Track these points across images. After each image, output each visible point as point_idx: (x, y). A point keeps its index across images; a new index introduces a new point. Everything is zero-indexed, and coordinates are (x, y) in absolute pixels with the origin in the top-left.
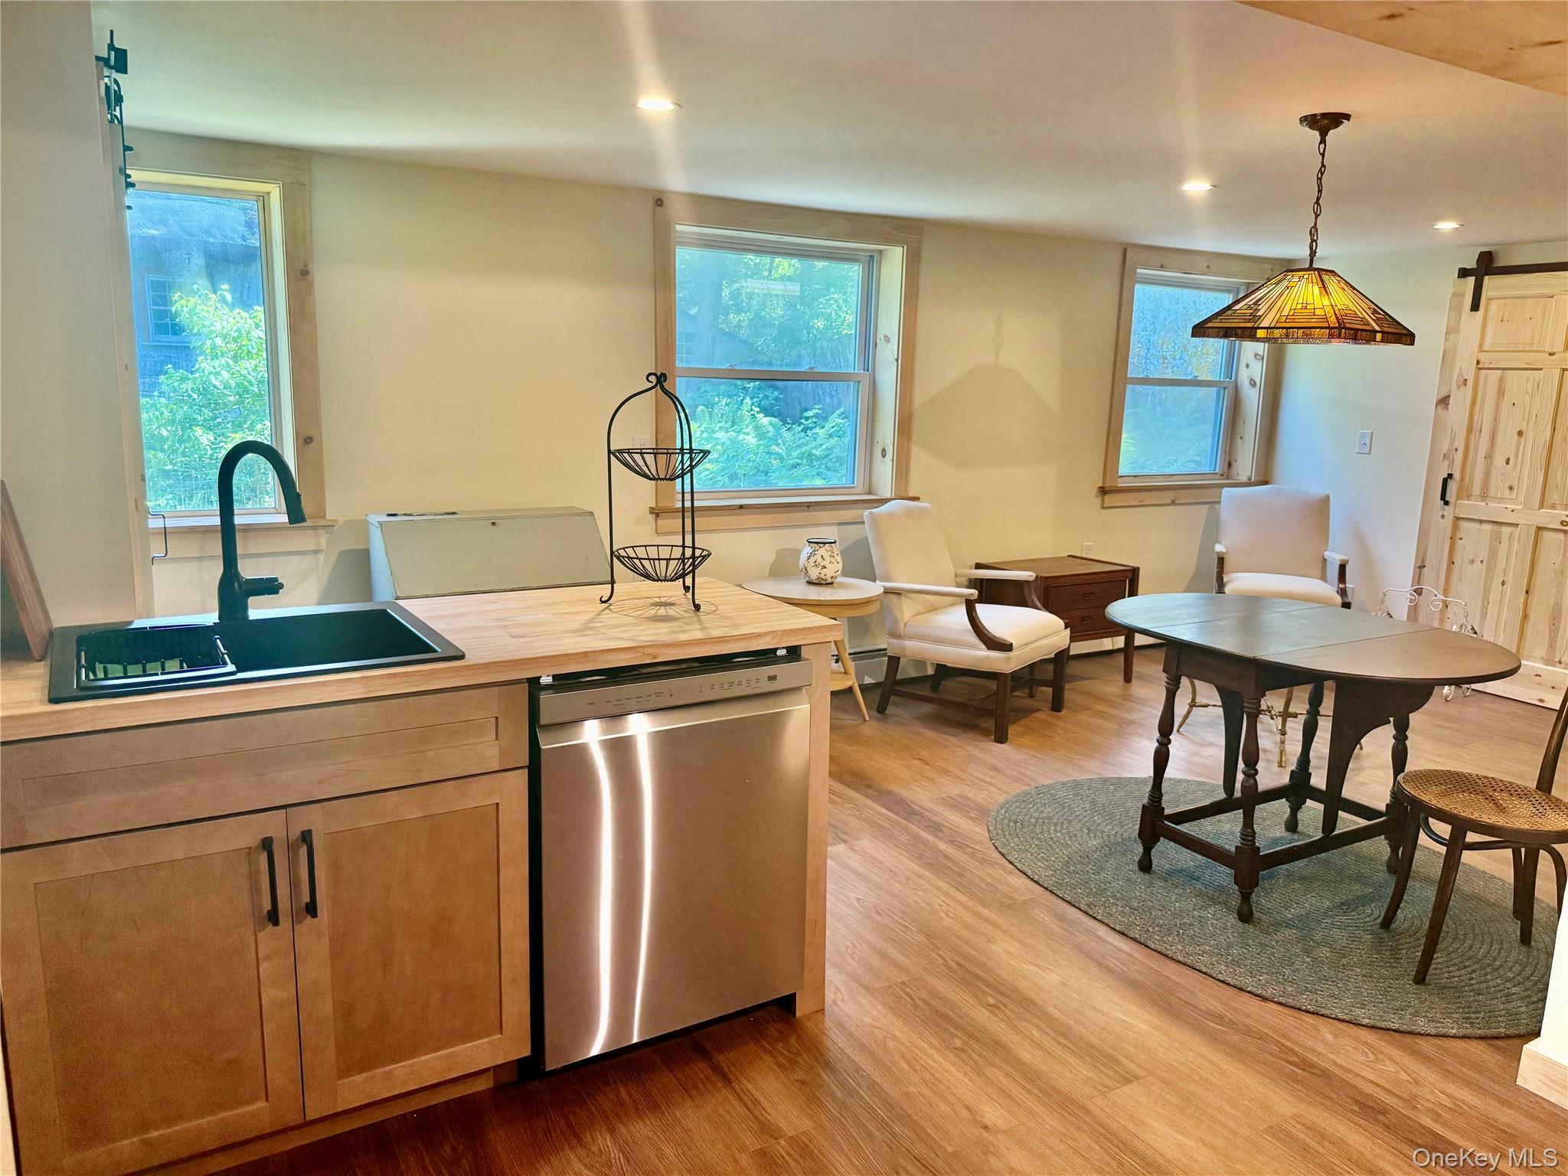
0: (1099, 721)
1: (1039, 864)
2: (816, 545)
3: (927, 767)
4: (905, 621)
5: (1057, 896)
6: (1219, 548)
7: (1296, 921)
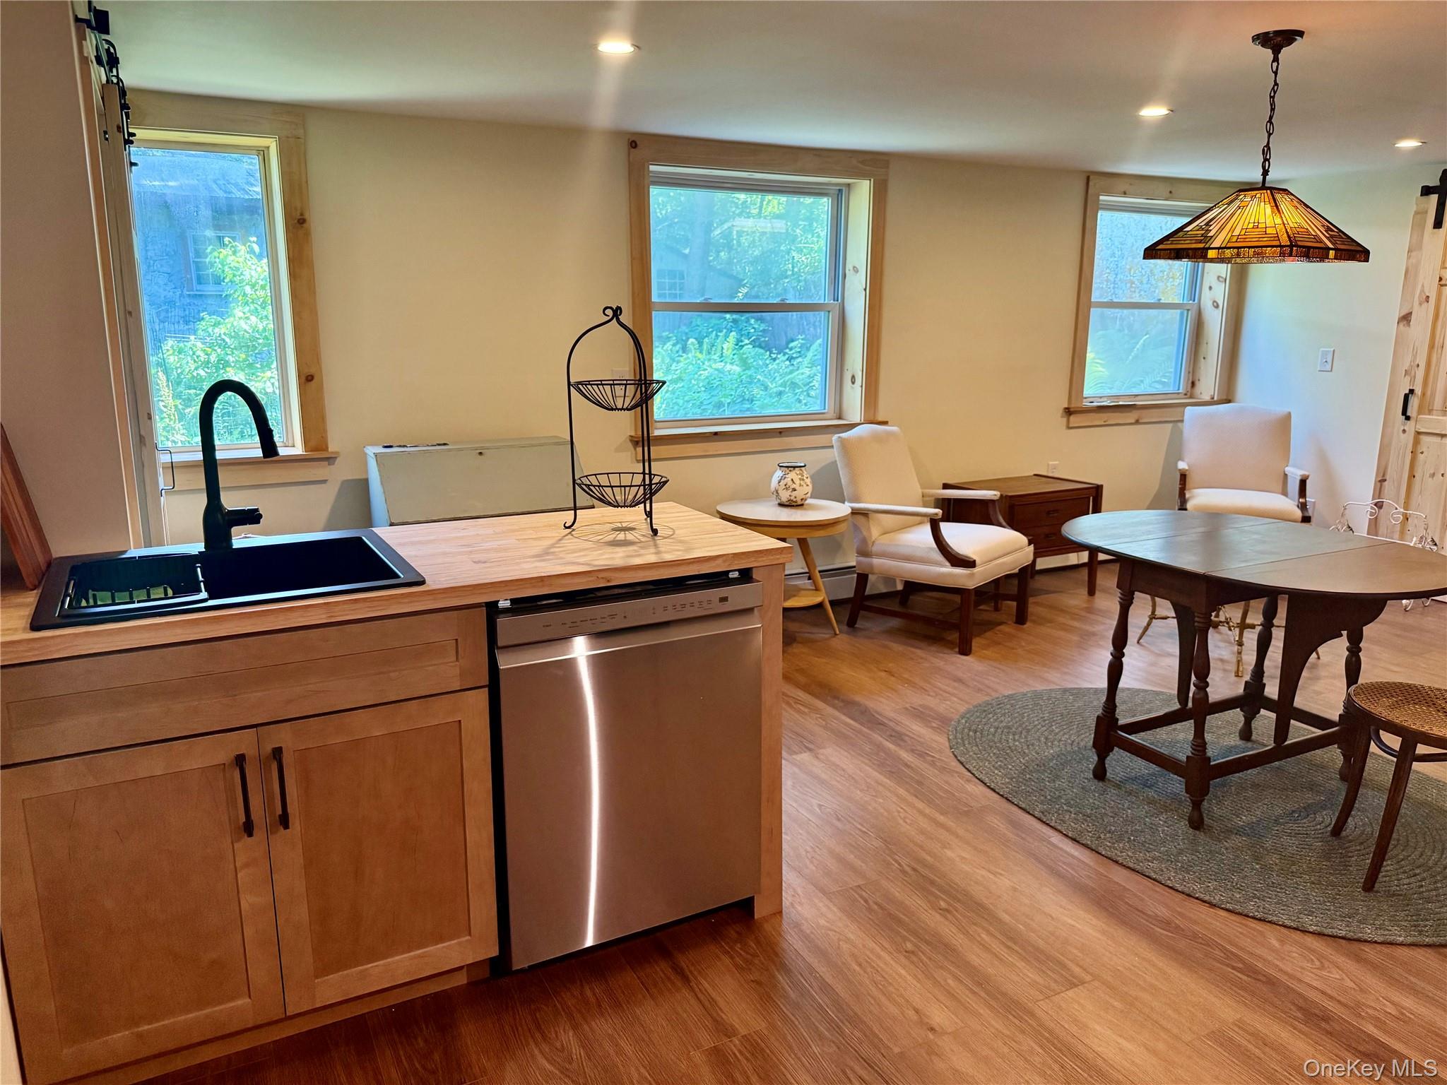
0: (1062, 633)
1: (996, 772)
2: (786, 469)
3: (893, 678)
4: (874, 539)
5: (1013, 803)
6: (1182, 465)
7: (1247, 829)
